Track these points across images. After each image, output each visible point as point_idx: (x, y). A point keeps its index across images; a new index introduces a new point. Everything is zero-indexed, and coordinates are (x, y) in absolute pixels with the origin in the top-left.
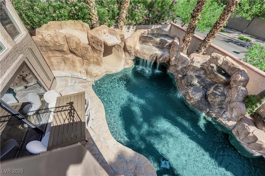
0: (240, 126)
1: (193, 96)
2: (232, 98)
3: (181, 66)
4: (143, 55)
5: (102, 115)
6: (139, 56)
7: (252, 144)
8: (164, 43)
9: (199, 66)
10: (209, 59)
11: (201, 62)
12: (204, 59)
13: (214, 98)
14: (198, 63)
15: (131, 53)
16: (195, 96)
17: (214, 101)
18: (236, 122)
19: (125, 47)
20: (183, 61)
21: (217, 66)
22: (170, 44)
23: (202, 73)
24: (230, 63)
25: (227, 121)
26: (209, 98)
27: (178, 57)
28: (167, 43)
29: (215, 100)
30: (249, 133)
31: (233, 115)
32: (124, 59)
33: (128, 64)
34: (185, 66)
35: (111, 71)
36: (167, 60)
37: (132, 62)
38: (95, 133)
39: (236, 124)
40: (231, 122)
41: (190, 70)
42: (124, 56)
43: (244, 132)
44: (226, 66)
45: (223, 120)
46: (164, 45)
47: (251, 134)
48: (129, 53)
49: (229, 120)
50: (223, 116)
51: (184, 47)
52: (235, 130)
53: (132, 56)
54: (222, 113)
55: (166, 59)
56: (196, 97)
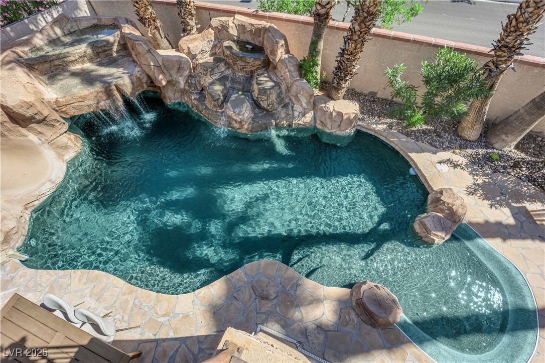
0: (319, 114)
1: (241, 117)
2: (287, 81)
3: (183, 78)
4: (83, 104)
5: (120, 288)
6: (73, 112)
7: (342, 124)
8: (106, 48)
9: (208, 59)
10: (214, 35)
11: (208, 49)
12: (207, 40)
13: (267, 98)
14: (204, 54)
15: (46, 117)
16: (243, 114)
17: (270, 103)
18: (312, 112)
19: (12, 115)
20: (177, 66)
21: (234, 41)
22: (122, 43)
23: (223, 69)
24: (247, 25)
25: (303, 118)
26: (261, 102)
27: (161, 64)
28: (112, 44)
29: (270, 101)
30: (331, 113)
31: (304, 105)
32: (43, 143)
33: (65, 147)
34: (188, 72)
35: (37, 193)
36: (146, 83)
37: (72, 136)
38: (139, 327)
39: (315, 114)
40: (307, 115)
41: (202, 75)
42: (32, 137)
43: (327, 116)
44: (246, 35)
45: (299, 121)
46: (108, 52)
47: (334, 114)
48: (39, 122)
49: (304, 115)
50: (295, 116)
51: (154, 34)
52: (318, 122)
53: (57, 124)
54: (290, 112)
55: (141, 81)
56: (246, 115)
